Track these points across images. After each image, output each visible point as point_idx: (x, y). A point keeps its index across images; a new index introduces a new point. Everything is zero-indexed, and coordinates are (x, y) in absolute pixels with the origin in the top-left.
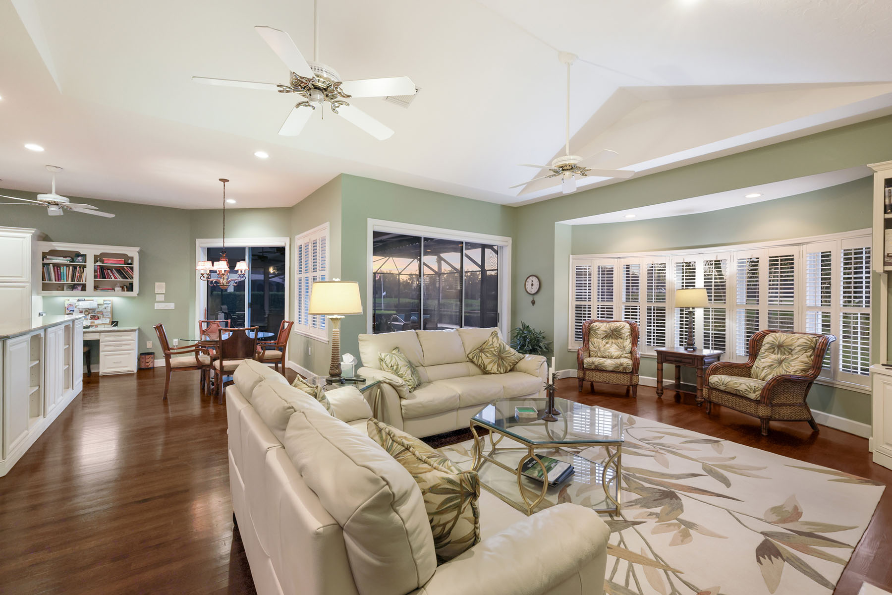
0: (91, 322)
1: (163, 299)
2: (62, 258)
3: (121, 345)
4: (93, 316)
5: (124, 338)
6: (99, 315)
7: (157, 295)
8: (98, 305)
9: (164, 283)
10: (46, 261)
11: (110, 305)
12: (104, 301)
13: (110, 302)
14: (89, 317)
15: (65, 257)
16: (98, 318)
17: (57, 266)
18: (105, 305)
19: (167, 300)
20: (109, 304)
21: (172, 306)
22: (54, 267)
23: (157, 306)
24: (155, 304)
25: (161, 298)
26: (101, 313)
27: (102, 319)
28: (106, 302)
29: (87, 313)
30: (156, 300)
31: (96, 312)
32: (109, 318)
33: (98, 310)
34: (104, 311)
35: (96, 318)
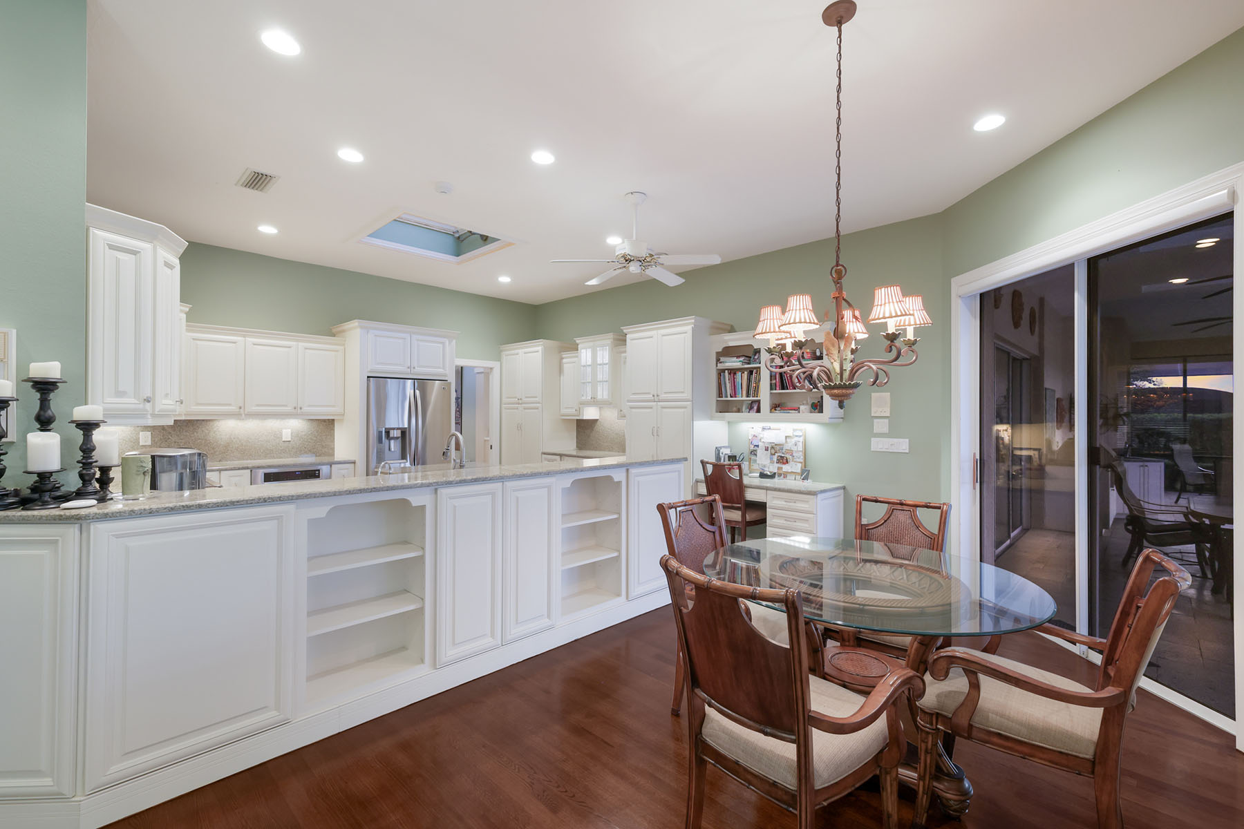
0: (779, 468)
1: (886, 430)
2: (735, 359)
3: (795, 520)
4: (781, 457)
5: (800, 505)
6: (788, 456)
7: (875, 421)
8: (786, 437)
9: (889, 394)
10: (721, 366)
11: (801, 439)
12: (794, 430)
13: (801, 434)
14: (775, 458)
15: (738, 357)
16: (787, 462)
17: (733, 372)
18: (796, 439)
19: (893, 433)
20: (801, 436)
21: (902, 445)
22: (730, 374)
23: (878, 445)
24: (872, 439)
25: (881, 426)
26: (791, 452)
27: (791, 463)
28: (796, 434)
29: (773, 452)
30: (875, 431)
31: (784, 451)
32: (801, 463)
33: (786, 447)
34: (794, 449)
35: (785, 461)
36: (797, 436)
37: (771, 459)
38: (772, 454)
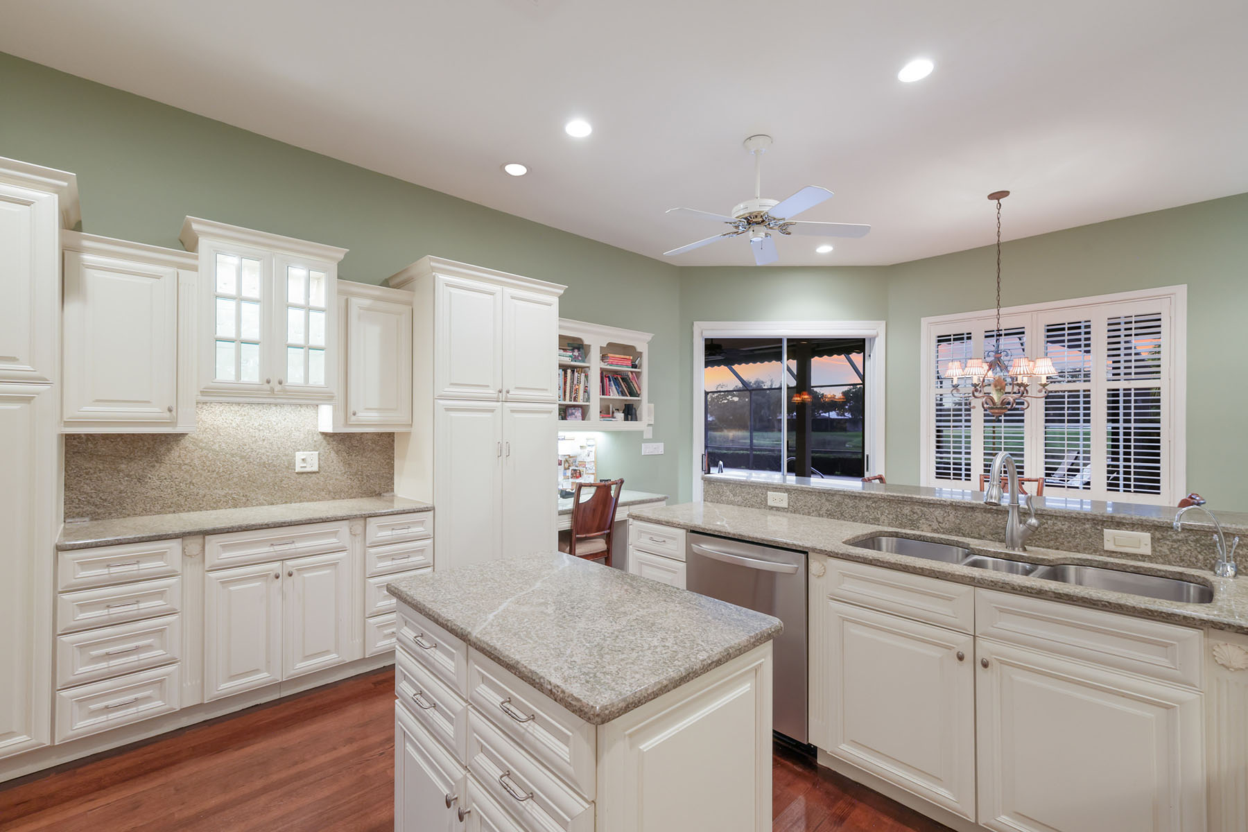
1: (650, 435)
4: (575, 470)
6: (581, 468)
8: (580, 448)
11: (593, 449)
12: (587, 440)
13: (593, 444)
14: (569, 473)
16: (580, 476)
18: (589, 449)
19: (654, 440)
20: (592, 446)
21: (661, 448)
23: (645, 449)
24: (641, 445)
25: (648, 433)
26: (583, 464)
27: (585, 476)
28: (589, 443)
29: (567, 465)
30: (644, 438)
31: (577, 463)
32: (593, 474)
33: (579, 459)
34: (588, 460)
35: (578, 475)
36: (589, 446)
37: (565, 474)
38: (565, 469)
